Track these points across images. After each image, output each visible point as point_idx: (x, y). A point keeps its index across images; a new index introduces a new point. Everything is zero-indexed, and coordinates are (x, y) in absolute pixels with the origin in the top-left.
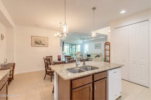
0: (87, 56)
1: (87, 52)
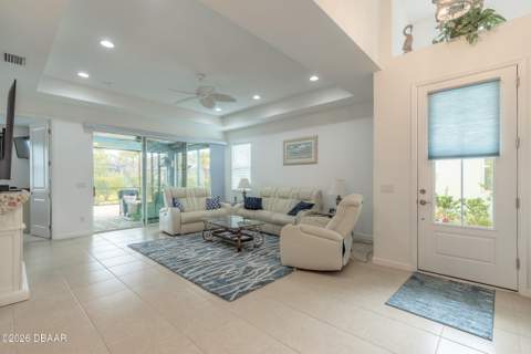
0: (246, 207)
1: (244, 181)
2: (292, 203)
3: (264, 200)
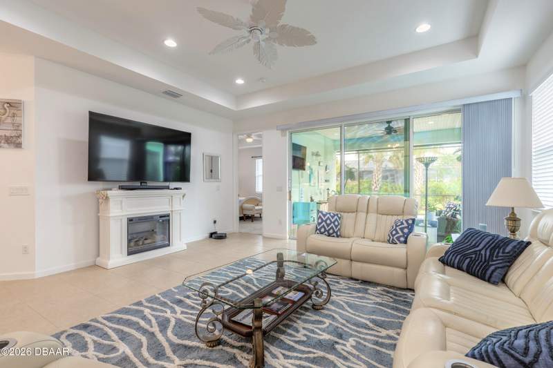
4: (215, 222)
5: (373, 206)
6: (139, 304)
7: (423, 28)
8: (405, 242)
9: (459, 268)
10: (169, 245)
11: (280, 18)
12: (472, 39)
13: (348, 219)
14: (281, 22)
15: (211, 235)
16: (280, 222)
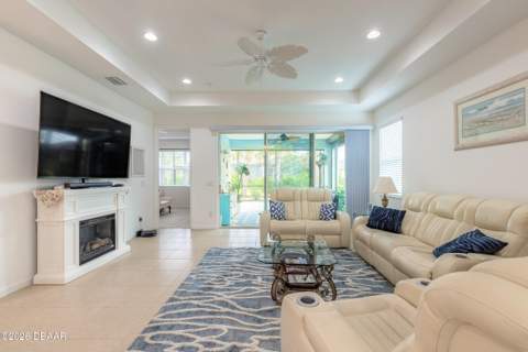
0: (370, 225)
2: (455, 230)
3: (408, 213)
4: (141, 219)
5: (305, 196)
6: (172, 300)
7: (339, 80)
8: (335, 218)
9: (379, 228)
10: (114, 248)
11: (290, 59)
12: (358, 92)
13: (289, 207)
14: (289, 63)
15: (139, 234)
16: (211, 215)
